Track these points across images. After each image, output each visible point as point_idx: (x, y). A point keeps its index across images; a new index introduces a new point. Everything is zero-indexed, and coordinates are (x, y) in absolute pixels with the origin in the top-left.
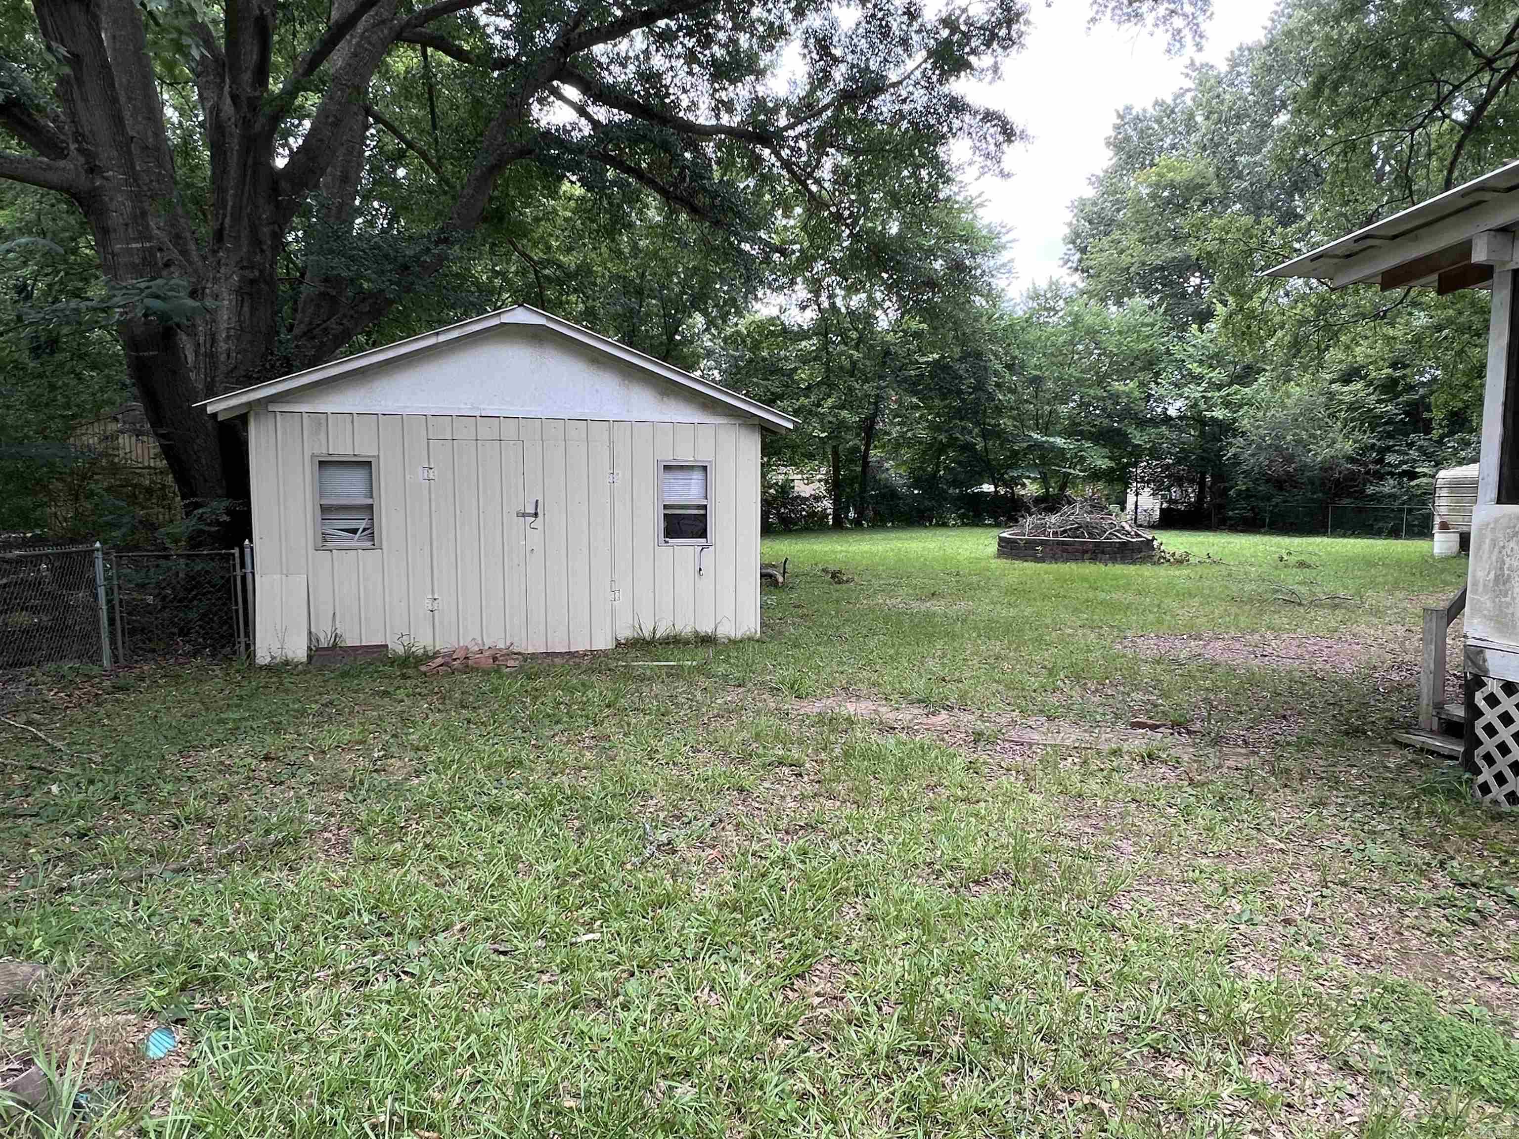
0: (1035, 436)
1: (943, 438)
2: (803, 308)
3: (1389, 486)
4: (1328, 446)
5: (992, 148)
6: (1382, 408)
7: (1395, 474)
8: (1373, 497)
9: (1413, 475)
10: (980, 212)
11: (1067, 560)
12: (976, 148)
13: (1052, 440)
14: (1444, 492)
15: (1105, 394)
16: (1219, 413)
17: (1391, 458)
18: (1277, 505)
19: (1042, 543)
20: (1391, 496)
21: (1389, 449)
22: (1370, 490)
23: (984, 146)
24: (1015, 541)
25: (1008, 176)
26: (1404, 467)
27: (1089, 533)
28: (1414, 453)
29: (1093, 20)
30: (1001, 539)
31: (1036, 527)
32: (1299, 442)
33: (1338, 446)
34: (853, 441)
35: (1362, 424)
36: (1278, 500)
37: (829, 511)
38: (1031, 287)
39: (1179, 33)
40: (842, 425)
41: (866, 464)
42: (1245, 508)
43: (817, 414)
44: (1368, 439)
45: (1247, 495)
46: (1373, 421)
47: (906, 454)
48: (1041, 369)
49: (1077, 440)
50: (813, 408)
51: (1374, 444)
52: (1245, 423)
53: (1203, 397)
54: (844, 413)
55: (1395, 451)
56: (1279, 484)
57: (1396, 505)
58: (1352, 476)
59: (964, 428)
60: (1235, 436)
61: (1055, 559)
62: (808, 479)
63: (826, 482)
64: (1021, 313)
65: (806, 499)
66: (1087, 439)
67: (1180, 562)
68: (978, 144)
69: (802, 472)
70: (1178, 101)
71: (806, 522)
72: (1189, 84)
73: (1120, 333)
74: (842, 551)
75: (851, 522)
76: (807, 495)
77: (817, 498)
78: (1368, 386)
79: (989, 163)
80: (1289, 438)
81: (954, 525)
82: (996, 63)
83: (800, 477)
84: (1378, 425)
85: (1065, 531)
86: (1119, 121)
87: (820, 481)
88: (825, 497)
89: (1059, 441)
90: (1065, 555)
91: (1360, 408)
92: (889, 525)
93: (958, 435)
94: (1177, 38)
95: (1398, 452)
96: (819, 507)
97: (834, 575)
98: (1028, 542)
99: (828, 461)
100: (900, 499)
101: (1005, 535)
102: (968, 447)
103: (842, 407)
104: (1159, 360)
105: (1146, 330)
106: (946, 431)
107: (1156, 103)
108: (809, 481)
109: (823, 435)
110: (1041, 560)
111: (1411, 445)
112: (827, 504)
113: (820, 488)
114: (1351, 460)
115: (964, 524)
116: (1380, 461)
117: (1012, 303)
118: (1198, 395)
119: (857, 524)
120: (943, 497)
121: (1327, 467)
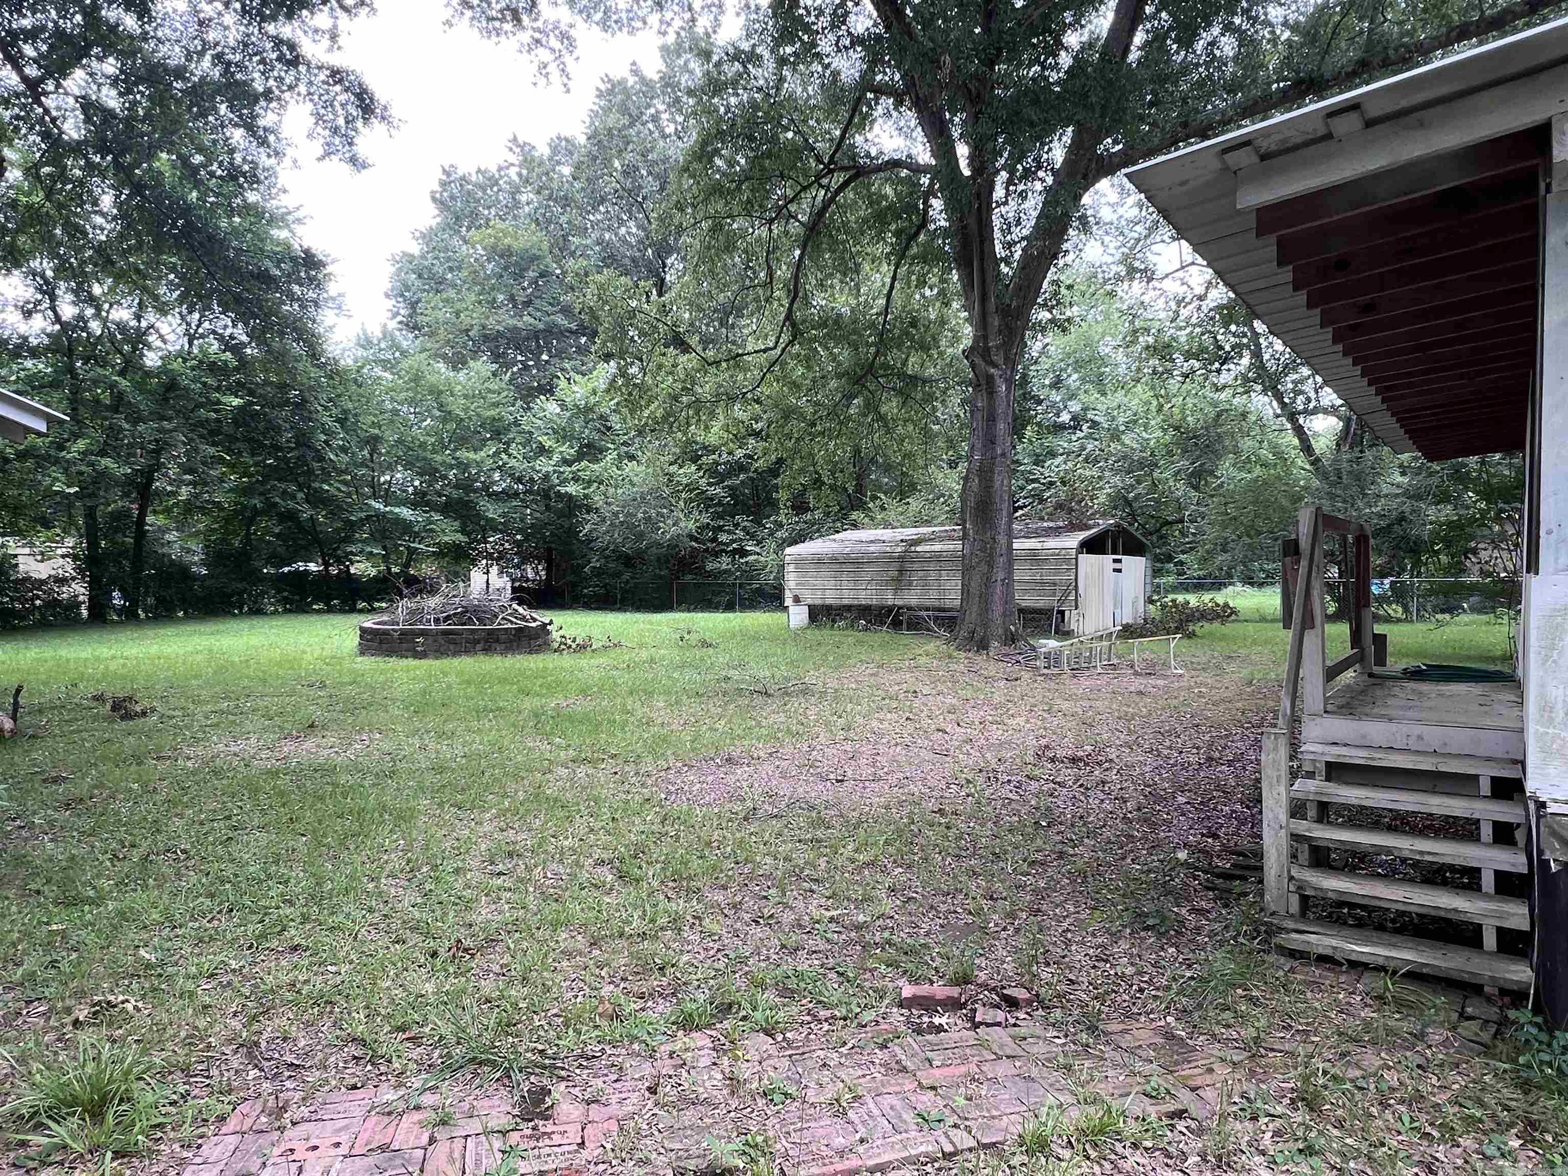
0: (377, 506)
1: (257, 502)
2: (28, 314)
3: (725, 563)
4: (674, 525)
5: (341, 121)
6: (712, 491)
7: (726, 552)
8: (710, 574)
9: (743, 553)
10: (299, 230)
11: (456, 654)
12: (319, 118)
13: (397, 510)
14: (791, 568)
15: (453, 462)
16: (572, 489)
17: (723, 537)
18: (627, 582)
19: (423, 633)
20: (725, 571)
21: (720, 529)
22: (710, 566)
23: (331, 116)
24: (386, 633)
25: (363, 166)
26: (734, 545)
27: (478, 619)
28: (740, 533)
29: (448, 23)
30: (364, 631)
31: (412, 613)
32: (648, 519)
33: (682, 524)
34: (116, 502)
35: (698, 505)
36: (626, 576)
37: (81, 598)
38: (361, 333)
39: (545, 67)
40: (102, 475)
41: (140, 534)
42: (597, 586)
43: (57, 461)
44: (705, 519)
45: (598, 572)
46: (707, 502)
47: (202, 523)
48: (380, 428)
49: (425, 512)
50: (52, 452)
51: (708, 524)
52: (598, 500)
53: (555, 472)
54: (106, 462)
55: (724, 531)
56: (628, 561)
57: (731, 580)
58: (694, 551)
59: (285, 492)
60: (588, 512)
61: (440, 653)
62: (42, 554)
63: (75, 557)
64: (350, 362)
65: (42, 582)
66: (436, 511)
67: (582, 648)
68: (322, 111)
69: (31, 545)
70: (502, 173)
71: (41, 614)
72: (514, 159)
73: (466, 397)
74: (113, 657)
75: (120, 611)
76: (44, 576)
77: (62, 581)
78: (699, 469)
79: (337, 141)
80: (640, 515)
81: (273, 613)
82: (335, 27)
83: (27, 551)
84: (709, 506)
85: (447, 618)
86: (444, 177)
87: (63, 556)
88: (73, 579)
89: (406, 513)
90: (452, 647)
91: (694, 489)
92: (181, 614)
93: (277, 500)
94: (544, 72)
95: (729, 532)
96: (65, 593)
97: (117, 706)
98: (403, 633)
99: (78, 530)
100: (195, 580)
101: (367, 625)
102: (290, 516)
103: (103, 453)
104: (507, 430)
105: (494, 398)
106: (261, 494)
107: (479, 171)
108: (44, 557)
109: (72, 490)
110: (422, 655)
111: (736, 525)
112: (79, 589)
113: (68, 568)
114: (691, 537)
115: (287, 611)
116: (714, 540)
117: (340, 347)
118: (551, 469)
119: (129, 616)
120: (256, 577)
121: (673, 545)
